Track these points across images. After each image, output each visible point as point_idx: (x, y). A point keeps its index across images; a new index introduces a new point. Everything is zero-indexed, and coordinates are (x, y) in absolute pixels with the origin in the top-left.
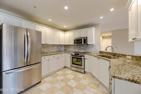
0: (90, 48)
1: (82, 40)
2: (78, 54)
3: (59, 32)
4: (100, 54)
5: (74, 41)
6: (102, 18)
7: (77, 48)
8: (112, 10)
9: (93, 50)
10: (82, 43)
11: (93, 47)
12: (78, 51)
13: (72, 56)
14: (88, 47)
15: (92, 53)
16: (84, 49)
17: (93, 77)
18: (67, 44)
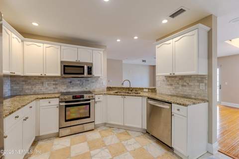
0: (93, 82)
1: (83, 67)
2: (83, 97)
3: (9, 32)
4: (107, 90)
5: (64, 69)
6: (118, 40)
7: (63, 83)
8: (136, 38)
9: (98, 86)
10: (83, 74)
11: (96, 81)
12: (65, 91)
13: (64, 104)
14: (89, 82)
15: (96, 90)
16: (82, 85)
17: (110, 127)
18: (39, 74)
